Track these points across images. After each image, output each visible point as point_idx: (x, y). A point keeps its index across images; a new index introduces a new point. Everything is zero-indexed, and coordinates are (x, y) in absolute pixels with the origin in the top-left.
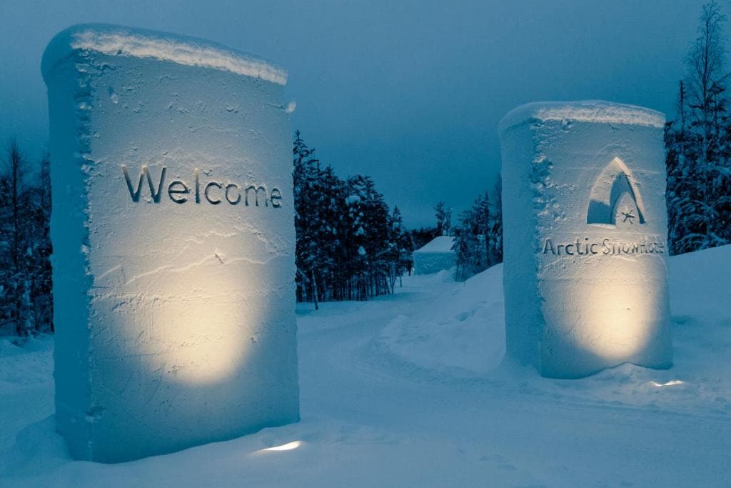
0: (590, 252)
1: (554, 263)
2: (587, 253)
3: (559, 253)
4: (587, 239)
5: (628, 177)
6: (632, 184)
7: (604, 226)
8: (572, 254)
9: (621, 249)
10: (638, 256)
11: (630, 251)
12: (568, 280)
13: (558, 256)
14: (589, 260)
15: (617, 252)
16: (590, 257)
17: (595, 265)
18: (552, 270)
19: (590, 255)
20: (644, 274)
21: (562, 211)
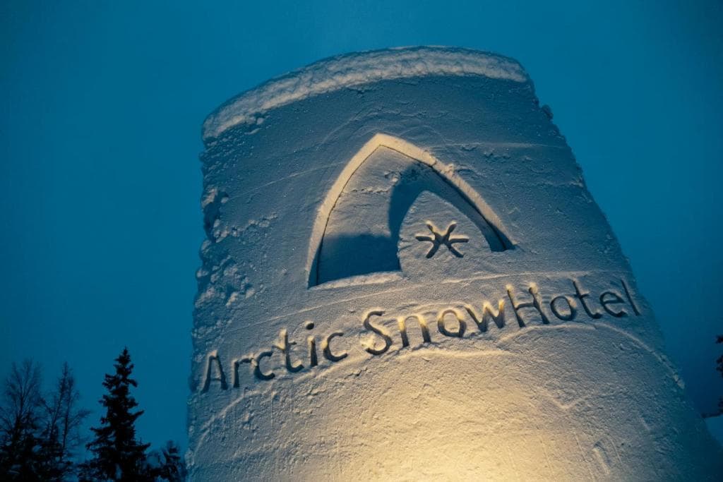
0: (322, 360)
1: (223, 413)
2: (314, 362)
3: (237, 385)
4: (310, 327)
5: (436, 167)
6: (450, 176)
7: (357, 281)
8: (272, 376)
9: (433, 328)
10: (506, 337)
11: (472, 329)
12: (259, 456)
13: (234, 392)
14: (322, 382)
15: (416, 340)
16: (323, 373)
17: (340, 392)
18: (218, 435)
19: (324, 367)
20: (552, 387)
21: (242, 279)
